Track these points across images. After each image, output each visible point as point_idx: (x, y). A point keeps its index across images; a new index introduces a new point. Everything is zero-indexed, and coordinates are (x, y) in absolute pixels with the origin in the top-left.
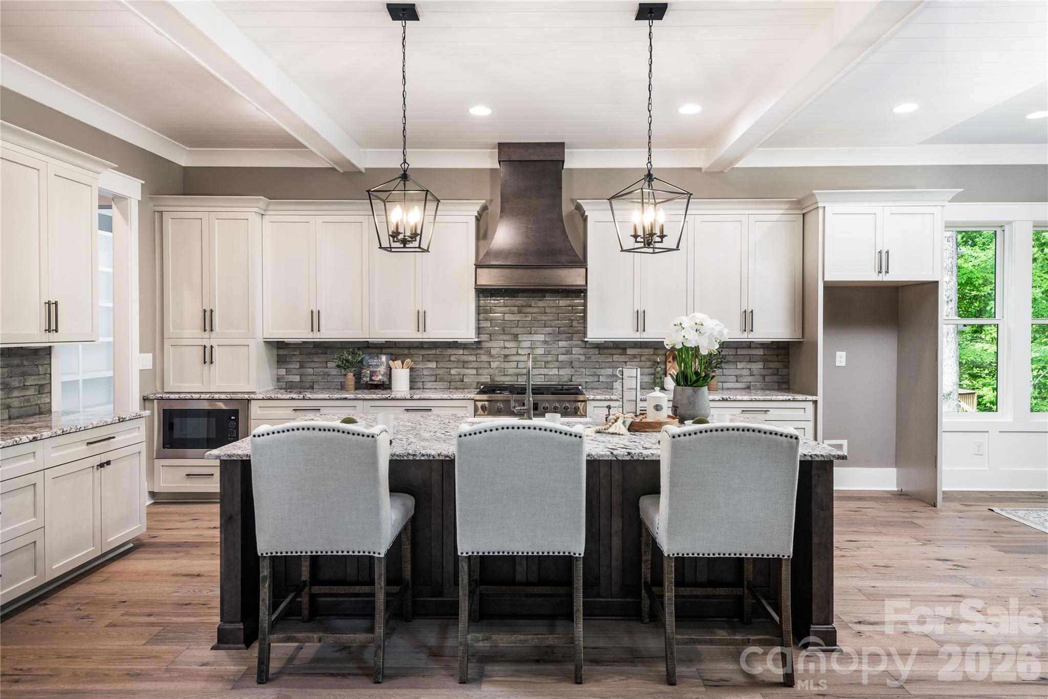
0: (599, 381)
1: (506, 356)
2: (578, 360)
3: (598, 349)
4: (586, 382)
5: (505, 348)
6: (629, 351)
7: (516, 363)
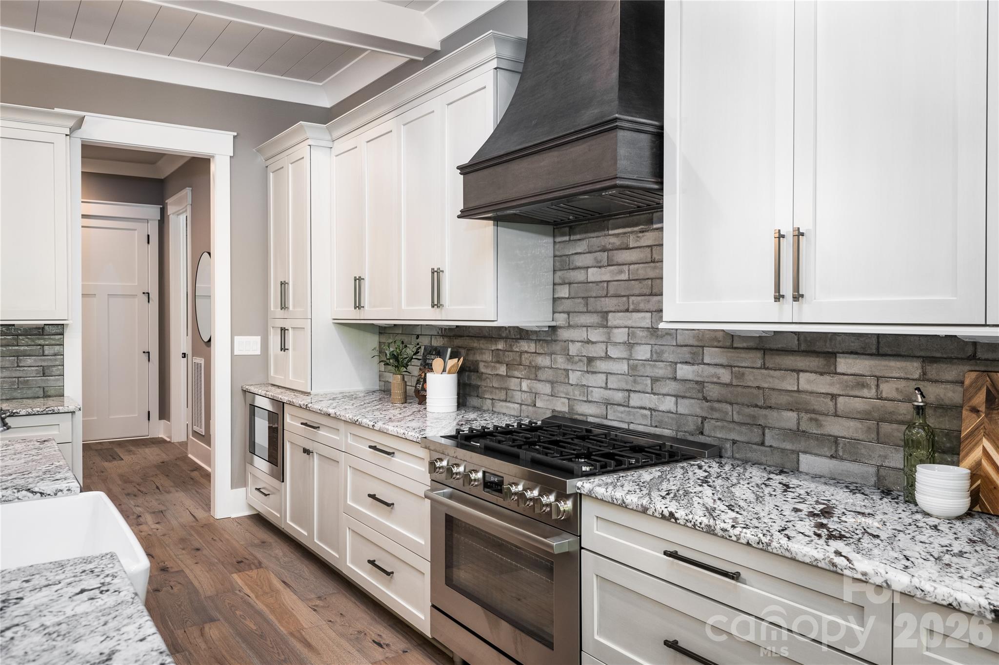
0: (763, 444)
1: (590, 360)
2: (715, 380)
3: (759, 354)
4: (734, 442)
5: (589, 342)
6: (844, 364)
7: (603, 377)
